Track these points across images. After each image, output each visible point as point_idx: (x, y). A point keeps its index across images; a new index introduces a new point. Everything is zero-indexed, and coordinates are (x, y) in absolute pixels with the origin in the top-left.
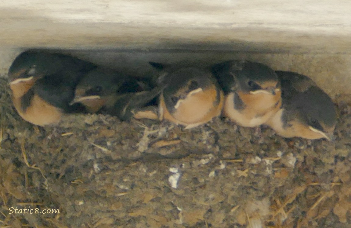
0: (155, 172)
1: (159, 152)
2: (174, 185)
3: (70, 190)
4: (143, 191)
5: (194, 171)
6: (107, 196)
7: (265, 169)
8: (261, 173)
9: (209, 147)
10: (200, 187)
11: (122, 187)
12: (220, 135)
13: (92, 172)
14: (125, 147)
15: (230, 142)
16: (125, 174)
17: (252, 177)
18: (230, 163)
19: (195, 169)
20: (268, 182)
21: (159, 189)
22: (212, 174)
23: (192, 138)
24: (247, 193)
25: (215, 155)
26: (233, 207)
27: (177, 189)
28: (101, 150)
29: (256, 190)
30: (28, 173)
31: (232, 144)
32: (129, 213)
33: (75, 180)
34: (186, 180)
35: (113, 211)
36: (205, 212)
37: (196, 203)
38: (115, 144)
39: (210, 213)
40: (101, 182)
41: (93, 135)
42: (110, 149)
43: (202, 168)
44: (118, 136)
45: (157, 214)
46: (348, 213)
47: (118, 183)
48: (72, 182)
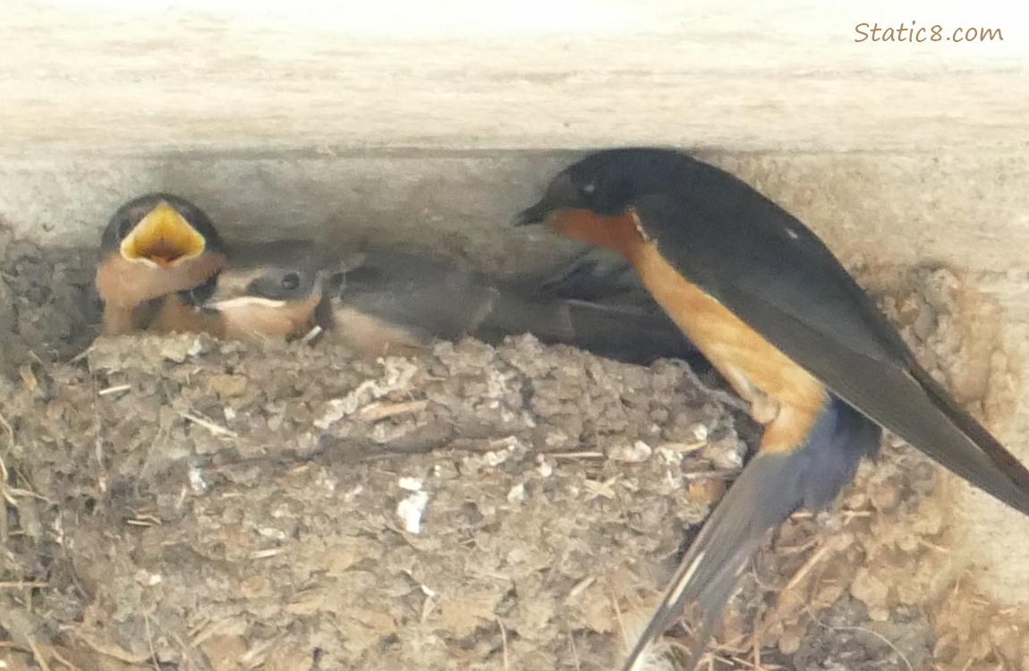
0: (359, 490)
1: (368, 435)
2: (413, 525)
4: (325, 544)
5: (465, 485)
6: (228, 559)
7: (664, 475)
8: (654, 486)
9: (507, 417)
10: (485, 529)
11: (268, 532)
12: (536, 384)
13: (184, 492)
14: (274, 423)
15: (564, 401)
16: (277, 496)
17: (628, 497)
18: (567, 462)
19: (470, 479)
20: (670, 512)
21: (373, 536)
22: (518, 491)
23: (461, 394)
24: (615, 543)
25: (525, 441)
26: (577, 582)
27: (420, 536)
28: (207, 431)
29: (637, 533)
31: (571, 408)
32: (287, 603)
33: (139, 517)
34: (446, 509)
35: (245, 600)
36: (499, 597)
37: (473, 573)
38: (248, 414)
39: (511, 602)
40: (210, 520)
41: (185, 391)
42: (232, 429)
43: (488, 475)
44: (254, 392)
45: (367, 606)
46: (892, 593)
47: (258, 522)
48: (130, 522)
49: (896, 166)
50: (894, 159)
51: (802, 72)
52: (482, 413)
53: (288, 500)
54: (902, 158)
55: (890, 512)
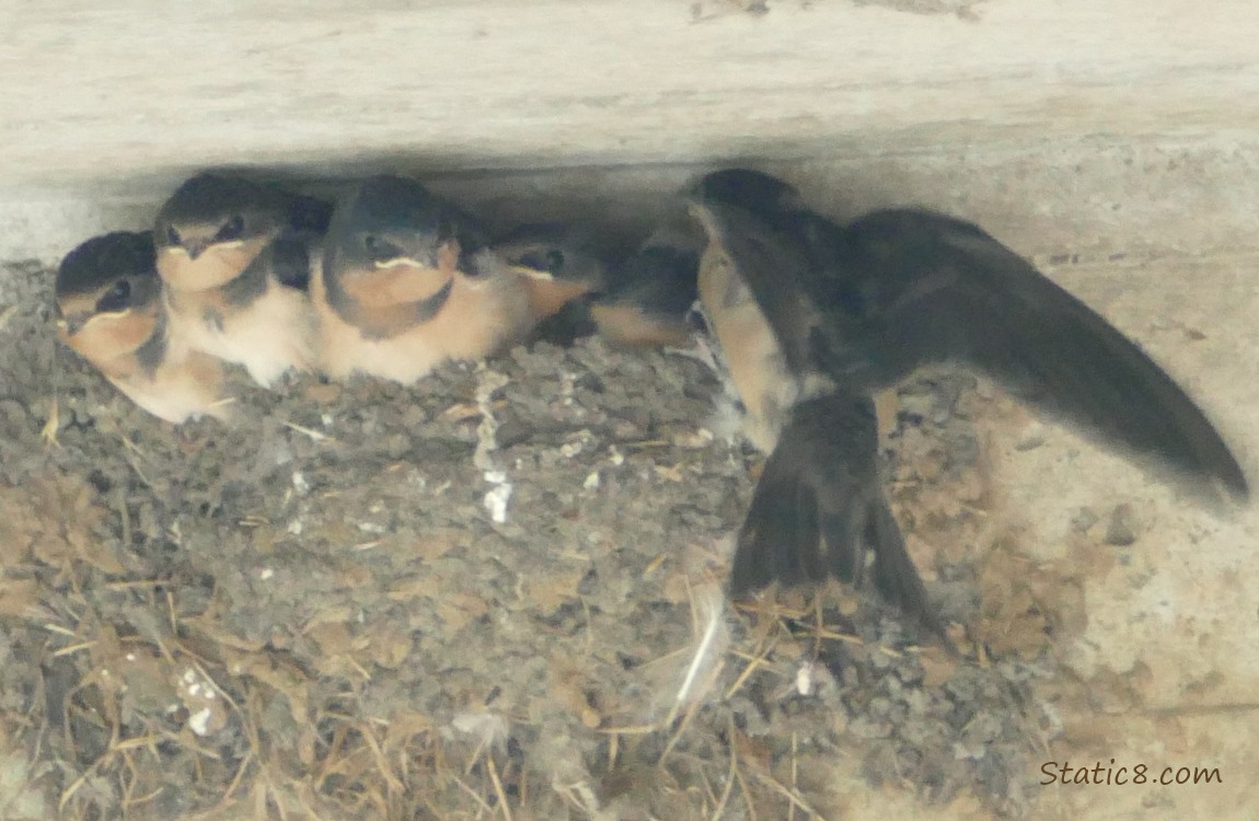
0: (447, 485)
1: (454, 435)
2: (499, 515)
3: (237, 543)
4: (420, 535)
5: (545, 476)
6: (332, 553)
7: (727, 458)
8: (715, 468)
9: (580, 413)
10: (566, 516)
11: (366, 527)
12: (604, 380)
13: (289, 494)
14: (368, 427)
15: (630, 396)
16: (374, 494)
17: (693, 481)
18: (636, 451)
19: (548, 470)
20: (733, 491)
21: (461, 526)
22: (593, 480)
23: (536, 393)
24: (683, 522)
25: (597, 434)
26: (649, 561)
27: (506, 525)
28: (308, 438)
29: (705, 513)
30: (129, 507)
31: (638, 402)
32: (388, 591)
33: (249, 517)
34: (529, 499)
35: (348, 589)
36: (579, 577)
37: (556, 555)
38: (343, 420)
39: (592, 581)
40: (313, 519)
41: (284, 401)
42: (330, 434)
43: (565, 466)
44: (347, 399)
45: (460, 590)
46: (939, 555)
47: (357, 518)
48: (242, 523)
49: (927, 166)
50: (923, 159)
51: (834, 85)
52: (556, 409)
53: (385, 498)
54: (932, 158)
55: (932, 482)
